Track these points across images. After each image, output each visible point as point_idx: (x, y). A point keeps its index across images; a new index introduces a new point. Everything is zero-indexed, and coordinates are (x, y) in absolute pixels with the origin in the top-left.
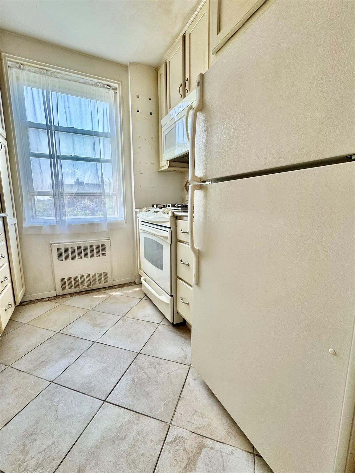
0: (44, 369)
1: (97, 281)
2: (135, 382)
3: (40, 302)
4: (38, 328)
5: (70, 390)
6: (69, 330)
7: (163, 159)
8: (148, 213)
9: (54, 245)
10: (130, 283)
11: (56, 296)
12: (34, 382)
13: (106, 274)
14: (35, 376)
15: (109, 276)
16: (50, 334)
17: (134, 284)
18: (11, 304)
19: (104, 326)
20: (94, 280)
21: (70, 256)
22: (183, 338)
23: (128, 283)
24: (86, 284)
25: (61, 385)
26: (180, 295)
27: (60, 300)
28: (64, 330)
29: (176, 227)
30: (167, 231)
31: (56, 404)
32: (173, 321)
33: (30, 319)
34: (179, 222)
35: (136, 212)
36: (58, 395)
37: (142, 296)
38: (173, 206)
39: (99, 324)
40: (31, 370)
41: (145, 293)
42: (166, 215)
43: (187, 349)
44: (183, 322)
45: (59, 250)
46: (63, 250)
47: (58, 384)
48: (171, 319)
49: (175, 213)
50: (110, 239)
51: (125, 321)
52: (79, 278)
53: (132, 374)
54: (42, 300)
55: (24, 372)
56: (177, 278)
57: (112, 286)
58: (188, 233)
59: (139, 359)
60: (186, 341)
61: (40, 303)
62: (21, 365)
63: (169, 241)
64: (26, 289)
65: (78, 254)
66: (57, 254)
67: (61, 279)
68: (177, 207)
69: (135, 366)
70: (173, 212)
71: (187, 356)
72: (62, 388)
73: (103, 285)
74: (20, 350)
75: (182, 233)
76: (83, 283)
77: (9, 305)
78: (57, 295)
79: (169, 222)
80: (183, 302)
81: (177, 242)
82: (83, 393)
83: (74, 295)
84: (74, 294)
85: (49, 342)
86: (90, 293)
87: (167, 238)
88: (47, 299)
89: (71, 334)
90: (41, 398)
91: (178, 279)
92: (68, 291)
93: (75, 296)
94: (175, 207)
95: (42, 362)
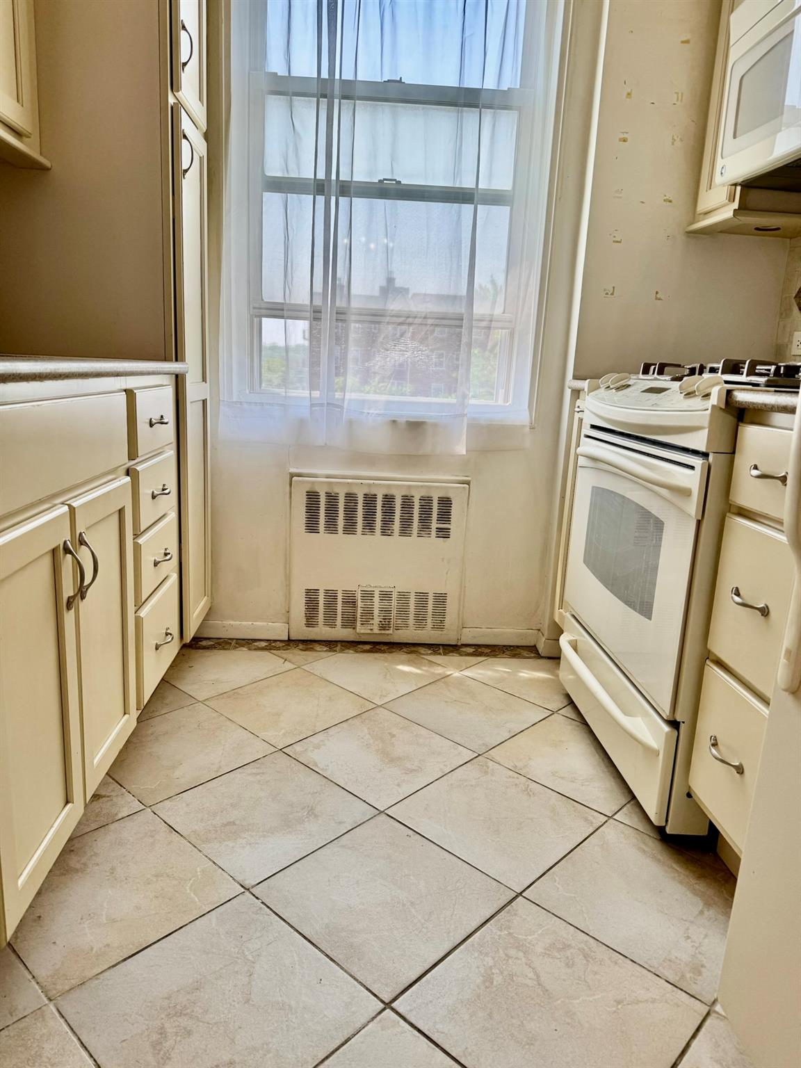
0: (231, 844)
1: (412, 616)
2: (492, 983)
3: (244, 649)
4: (228, 723)
5: (293, 931)
6: (312, 751)
7: (718, 179)
8: (621, 393)
9: (301, 478)
10: (518, 647)
11: (287, 639)
12: (203, 871)
13: (441, 599)
14: (206, 856)
15: (451, 607)
16: (258, 749)
17: (533, 655)
18: (171, 634)
19: (413, 768)
20: (403, 612)
21: (341, 521)
22: (697, 895)
23: (511, 646)
24: (377, 620)
25: (271, 909)
26: (708, 725)
27: (297, 655)
28: (298, 748)
29: (734, 453)
30: (692, 468)
31: (251, 958)
32: (667, 821)
33: (213, 693)
34: (751, 434)
35: (577, 393)
36: (258, 934)
37: (557, 702)
38: (733, 367)
39: (399, 758)
40: (199, 835)
41: (568, 696)
42: (696, 402)
43: (706, 940)
44: (703, 836)
45: (312, 497)
46: (323, 500)
47: (263, 903)
48: (658, 814)
49: (736, 393)
50: (468, 483)
51: (486, 773)
52: (359, 596)
53: (487, 955)
54: (247, 643)
55: (182, 836)
56: (708, 657)
57: (456, 646)
58: (783, 479)
59: (515, 915)
60: (706, 912)
61: (243, 653)
62: (177, 812)
63: (692, 507)
64: (212, 603)
65: (365, 518)
66: (304, 509)
67: (308, 591)
68: (747, 375)
69: (499, 933)
70: (729, 392)
71: (703, 966)
72: (272, 918)
73: (428, 634)
74: (177, 773)
75: (758, 477)
76: (368, 614)
77: (167, 634)
78: (292, 638)
79: (707, 430)
80: (717, 758)
81: (728, 514)
82: (327, 956)
83: (338, 648)
84: (339, 645)
85: (254, 771)
86: (383, 652)
87: (685, 493)
88: (264, 644)
89: (316, 765)
90: (214, 925)
91: (708, 662)
92: (322, 631)
93: (342, 651)
94: (742, 374)
95: (229, 824)
